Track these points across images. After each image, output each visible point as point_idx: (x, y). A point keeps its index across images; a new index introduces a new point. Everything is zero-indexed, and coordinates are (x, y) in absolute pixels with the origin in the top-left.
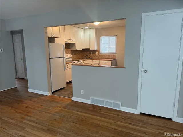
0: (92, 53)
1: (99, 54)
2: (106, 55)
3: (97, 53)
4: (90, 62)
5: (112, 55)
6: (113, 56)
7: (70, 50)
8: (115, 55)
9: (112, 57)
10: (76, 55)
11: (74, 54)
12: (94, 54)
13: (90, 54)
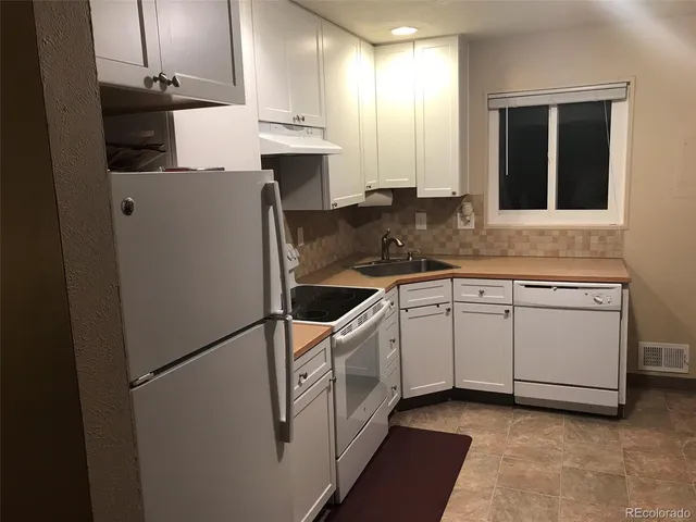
0: (423, 216)
1: (479, 223)
4: (439, 296)
5: (587, 235)
6: (594, 240)
8: (611, 233)
10: (314, 247)
11: (306, 238)
12: (443, 227)
13: (410, 227)
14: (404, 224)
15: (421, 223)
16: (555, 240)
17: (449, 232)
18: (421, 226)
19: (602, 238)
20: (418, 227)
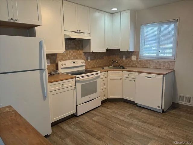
0: (124, 56)
1: (137, 59)
2: (153, 61)
3: (134, 58)
4: (119, 75)
5: (165, 62)
6: (167, 64)
7: (82, 53)
8: (171, 62)
9: (164, 66)
10: (94, 62)
11: (91, 60)
12: (129, 59)
13: (122, 59)
14: (120, 58)
15: (124, 58)
16: (156, 64)
17: (130, 60)
18: (124, 59)
19: (169, 64)
20: (123, 59)
